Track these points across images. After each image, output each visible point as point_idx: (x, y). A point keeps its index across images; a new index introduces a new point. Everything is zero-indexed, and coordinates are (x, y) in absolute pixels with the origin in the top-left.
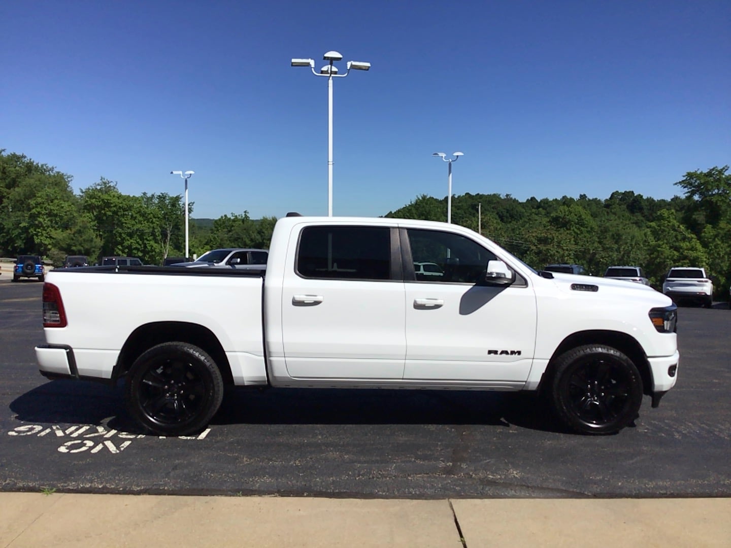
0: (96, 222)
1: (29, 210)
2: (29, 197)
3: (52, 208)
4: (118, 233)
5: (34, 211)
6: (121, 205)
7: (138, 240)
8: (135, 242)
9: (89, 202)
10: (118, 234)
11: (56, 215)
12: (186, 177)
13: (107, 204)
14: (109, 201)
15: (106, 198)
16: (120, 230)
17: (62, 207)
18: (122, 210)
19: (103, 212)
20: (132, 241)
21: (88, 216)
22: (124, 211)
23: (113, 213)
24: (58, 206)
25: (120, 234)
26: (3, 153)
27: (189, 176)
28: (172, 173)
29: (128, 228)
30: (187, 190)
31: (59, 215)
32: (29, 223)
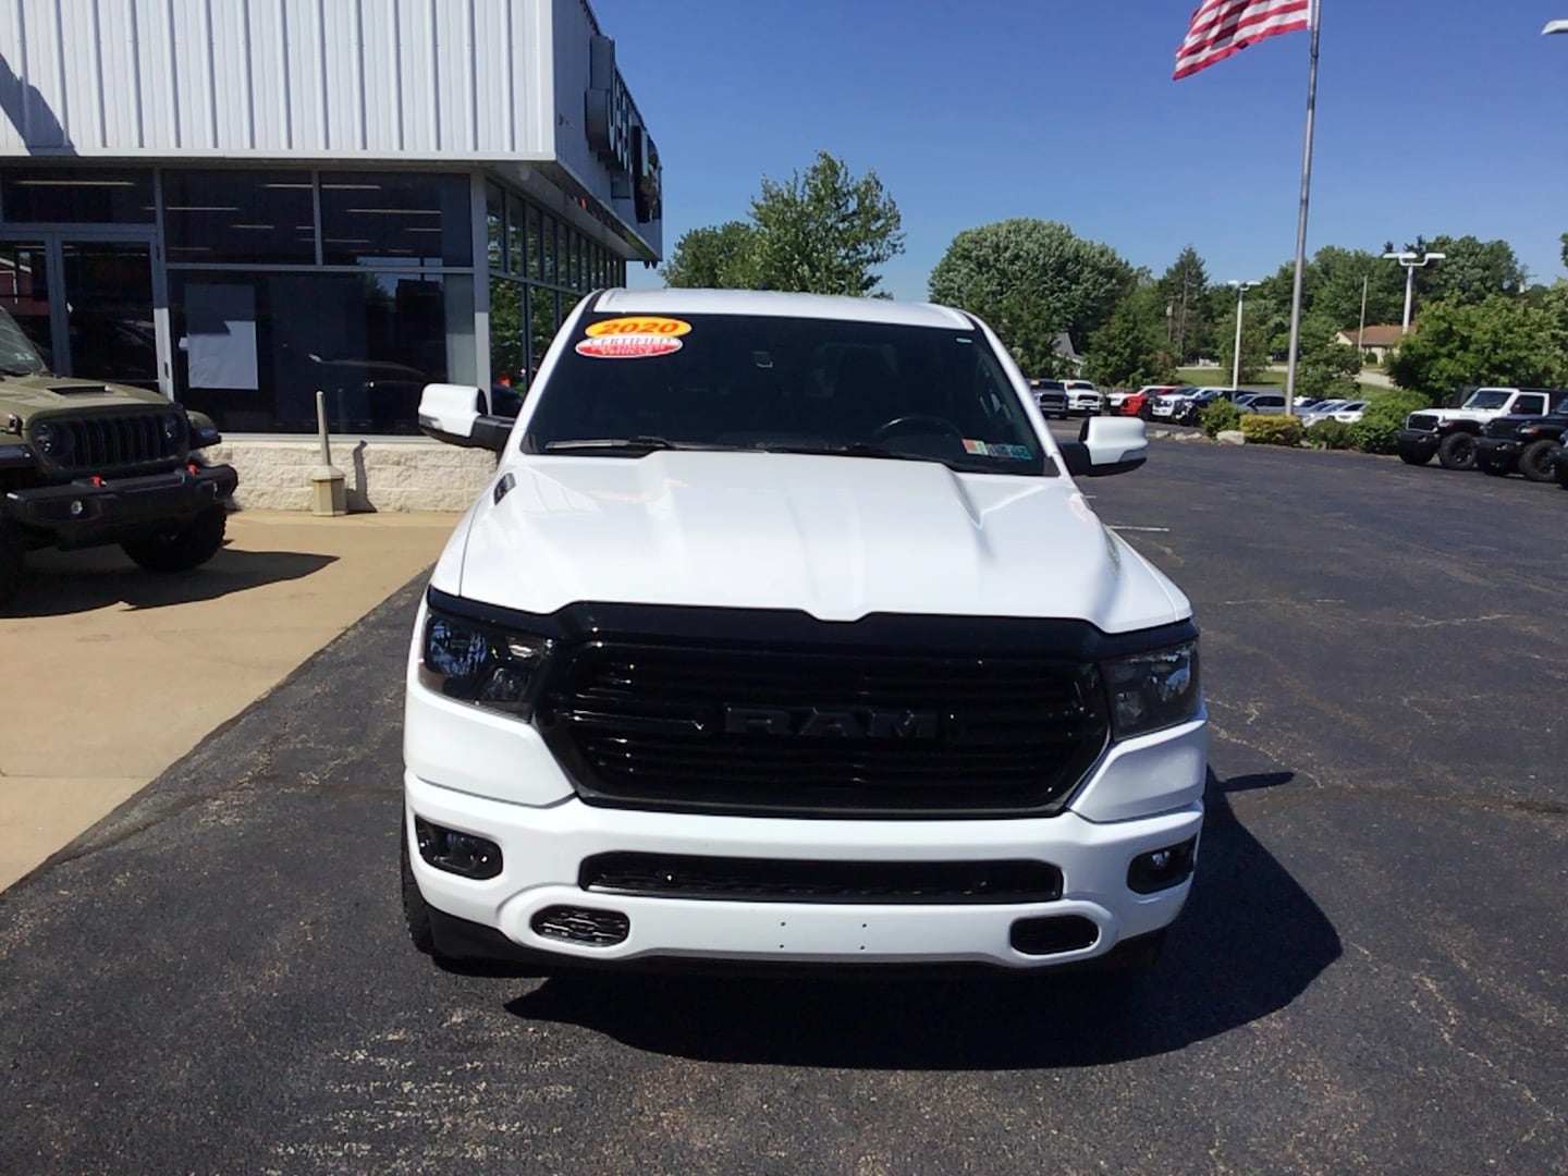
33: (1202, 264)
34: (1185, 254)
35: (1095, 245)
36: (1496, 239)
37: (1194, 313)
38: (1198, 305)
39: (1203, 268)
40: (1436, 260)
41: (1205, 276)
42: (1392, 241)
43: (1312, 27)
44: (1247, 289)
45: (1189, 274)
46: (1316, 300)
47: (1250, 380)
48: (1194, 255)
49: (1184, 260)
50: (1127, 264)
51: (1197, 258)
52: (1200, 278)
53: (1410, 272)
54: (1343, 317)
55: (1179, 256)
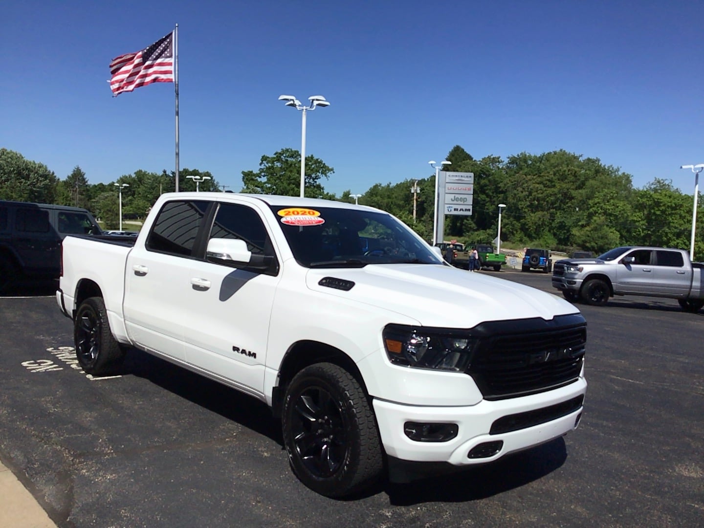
0: (645, 221)
1: (588, 209)
2: (589, 198)
3: (608, 207)
4: (665, 232)
5: (591, 210)
6: (669, 204)
7: (685, 241)
8: (682, 242)
9: (641, 202)
10: (664, 234)
11: (610, 215)
12: (698, 171)
13: (657, 204)
14: (659, 200)
15: (656, 197)
16: (667, 230)
17: (618, 207)
18: (670, 209)
19: (652, 211)
20: (678, 241)
21: (638, 216)
22: (672, 210)
23: (661, 213)
24: (614, 205)
25: (667, 233)
26: (581, 159)
27: (701, 169)
28: (681, 167)
29: (676, 228)
30: (697, 186)
31: (614, 214)
32: (586, 221)
33: (84, 175)
34: (76, 170)
35: (36, 162)
36: (206, 171)
37: (83, 197)
38: (84, 193)
39: (85, 176)
40: (207, 179)
41: (86, 180)
42: (166, 169)
43: (175, 82)
44: (123, 188)
45: (79, 179)
46: (136, 193)
47: (116, 228)
48: (80, 170)
49: (75, 172)
50: (53, 173)
51: (82, 172)
52: (84, 180)
53: (198, 184)
54: (150, 201)
55: (72, 170)
